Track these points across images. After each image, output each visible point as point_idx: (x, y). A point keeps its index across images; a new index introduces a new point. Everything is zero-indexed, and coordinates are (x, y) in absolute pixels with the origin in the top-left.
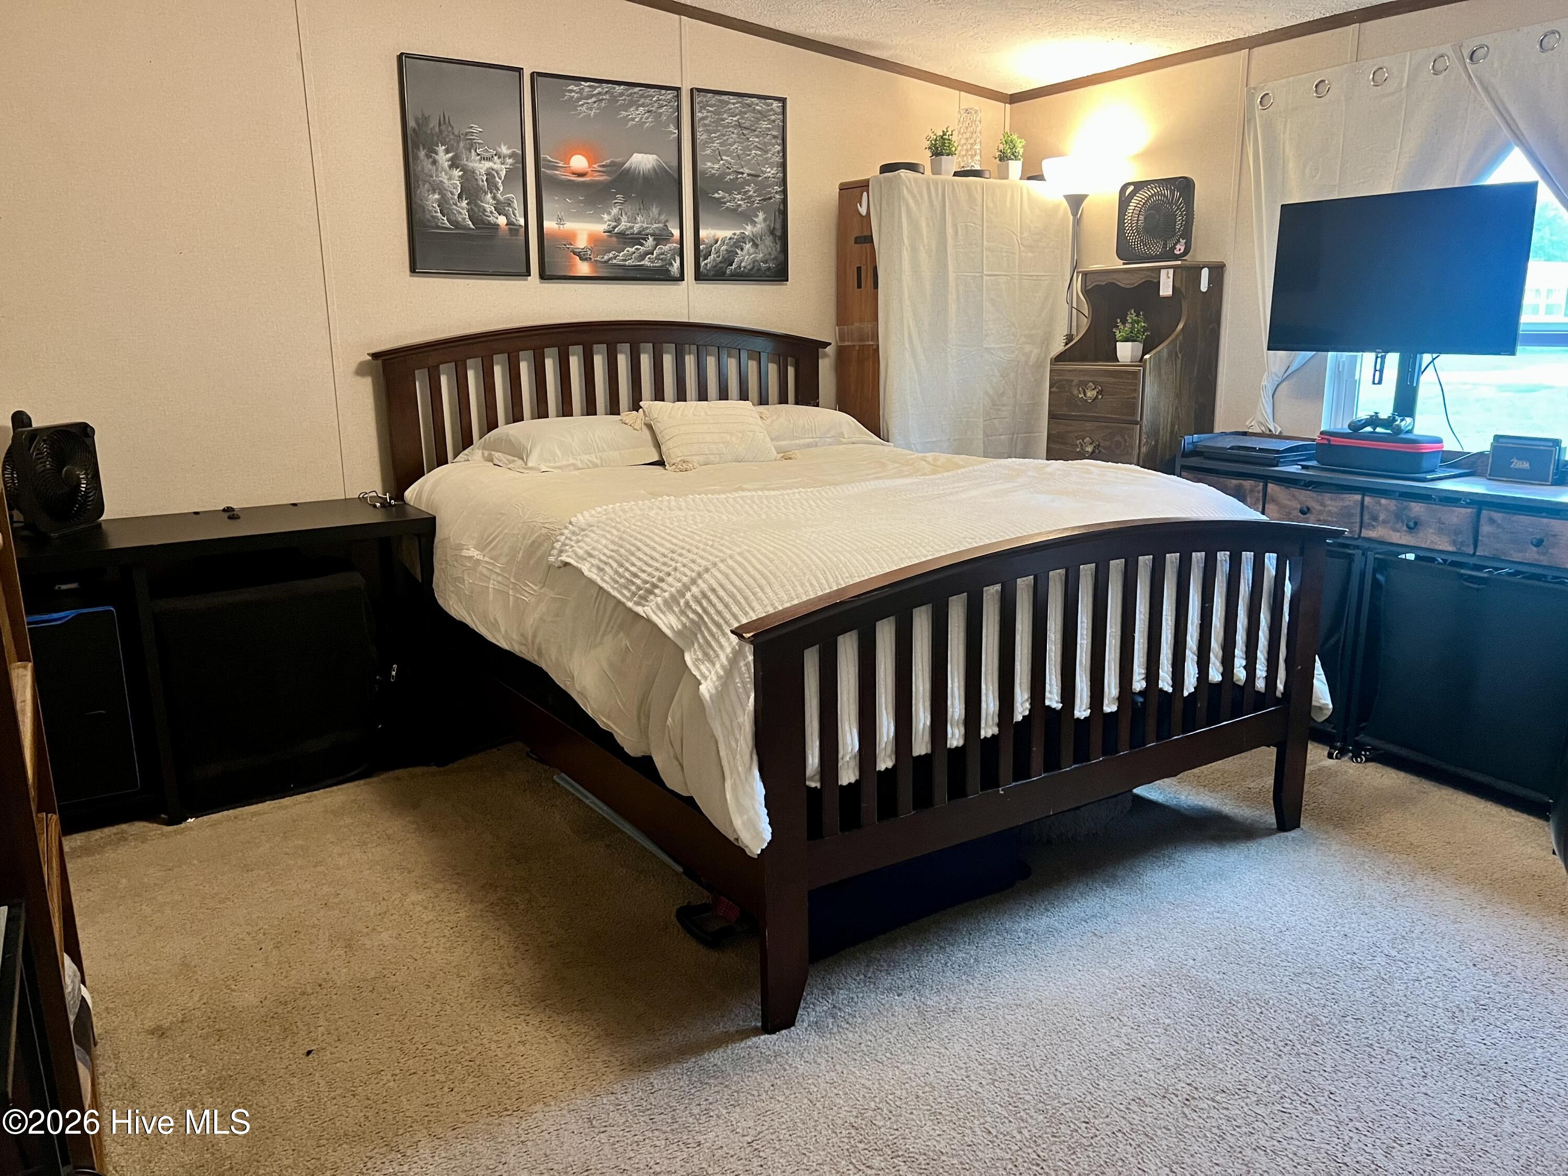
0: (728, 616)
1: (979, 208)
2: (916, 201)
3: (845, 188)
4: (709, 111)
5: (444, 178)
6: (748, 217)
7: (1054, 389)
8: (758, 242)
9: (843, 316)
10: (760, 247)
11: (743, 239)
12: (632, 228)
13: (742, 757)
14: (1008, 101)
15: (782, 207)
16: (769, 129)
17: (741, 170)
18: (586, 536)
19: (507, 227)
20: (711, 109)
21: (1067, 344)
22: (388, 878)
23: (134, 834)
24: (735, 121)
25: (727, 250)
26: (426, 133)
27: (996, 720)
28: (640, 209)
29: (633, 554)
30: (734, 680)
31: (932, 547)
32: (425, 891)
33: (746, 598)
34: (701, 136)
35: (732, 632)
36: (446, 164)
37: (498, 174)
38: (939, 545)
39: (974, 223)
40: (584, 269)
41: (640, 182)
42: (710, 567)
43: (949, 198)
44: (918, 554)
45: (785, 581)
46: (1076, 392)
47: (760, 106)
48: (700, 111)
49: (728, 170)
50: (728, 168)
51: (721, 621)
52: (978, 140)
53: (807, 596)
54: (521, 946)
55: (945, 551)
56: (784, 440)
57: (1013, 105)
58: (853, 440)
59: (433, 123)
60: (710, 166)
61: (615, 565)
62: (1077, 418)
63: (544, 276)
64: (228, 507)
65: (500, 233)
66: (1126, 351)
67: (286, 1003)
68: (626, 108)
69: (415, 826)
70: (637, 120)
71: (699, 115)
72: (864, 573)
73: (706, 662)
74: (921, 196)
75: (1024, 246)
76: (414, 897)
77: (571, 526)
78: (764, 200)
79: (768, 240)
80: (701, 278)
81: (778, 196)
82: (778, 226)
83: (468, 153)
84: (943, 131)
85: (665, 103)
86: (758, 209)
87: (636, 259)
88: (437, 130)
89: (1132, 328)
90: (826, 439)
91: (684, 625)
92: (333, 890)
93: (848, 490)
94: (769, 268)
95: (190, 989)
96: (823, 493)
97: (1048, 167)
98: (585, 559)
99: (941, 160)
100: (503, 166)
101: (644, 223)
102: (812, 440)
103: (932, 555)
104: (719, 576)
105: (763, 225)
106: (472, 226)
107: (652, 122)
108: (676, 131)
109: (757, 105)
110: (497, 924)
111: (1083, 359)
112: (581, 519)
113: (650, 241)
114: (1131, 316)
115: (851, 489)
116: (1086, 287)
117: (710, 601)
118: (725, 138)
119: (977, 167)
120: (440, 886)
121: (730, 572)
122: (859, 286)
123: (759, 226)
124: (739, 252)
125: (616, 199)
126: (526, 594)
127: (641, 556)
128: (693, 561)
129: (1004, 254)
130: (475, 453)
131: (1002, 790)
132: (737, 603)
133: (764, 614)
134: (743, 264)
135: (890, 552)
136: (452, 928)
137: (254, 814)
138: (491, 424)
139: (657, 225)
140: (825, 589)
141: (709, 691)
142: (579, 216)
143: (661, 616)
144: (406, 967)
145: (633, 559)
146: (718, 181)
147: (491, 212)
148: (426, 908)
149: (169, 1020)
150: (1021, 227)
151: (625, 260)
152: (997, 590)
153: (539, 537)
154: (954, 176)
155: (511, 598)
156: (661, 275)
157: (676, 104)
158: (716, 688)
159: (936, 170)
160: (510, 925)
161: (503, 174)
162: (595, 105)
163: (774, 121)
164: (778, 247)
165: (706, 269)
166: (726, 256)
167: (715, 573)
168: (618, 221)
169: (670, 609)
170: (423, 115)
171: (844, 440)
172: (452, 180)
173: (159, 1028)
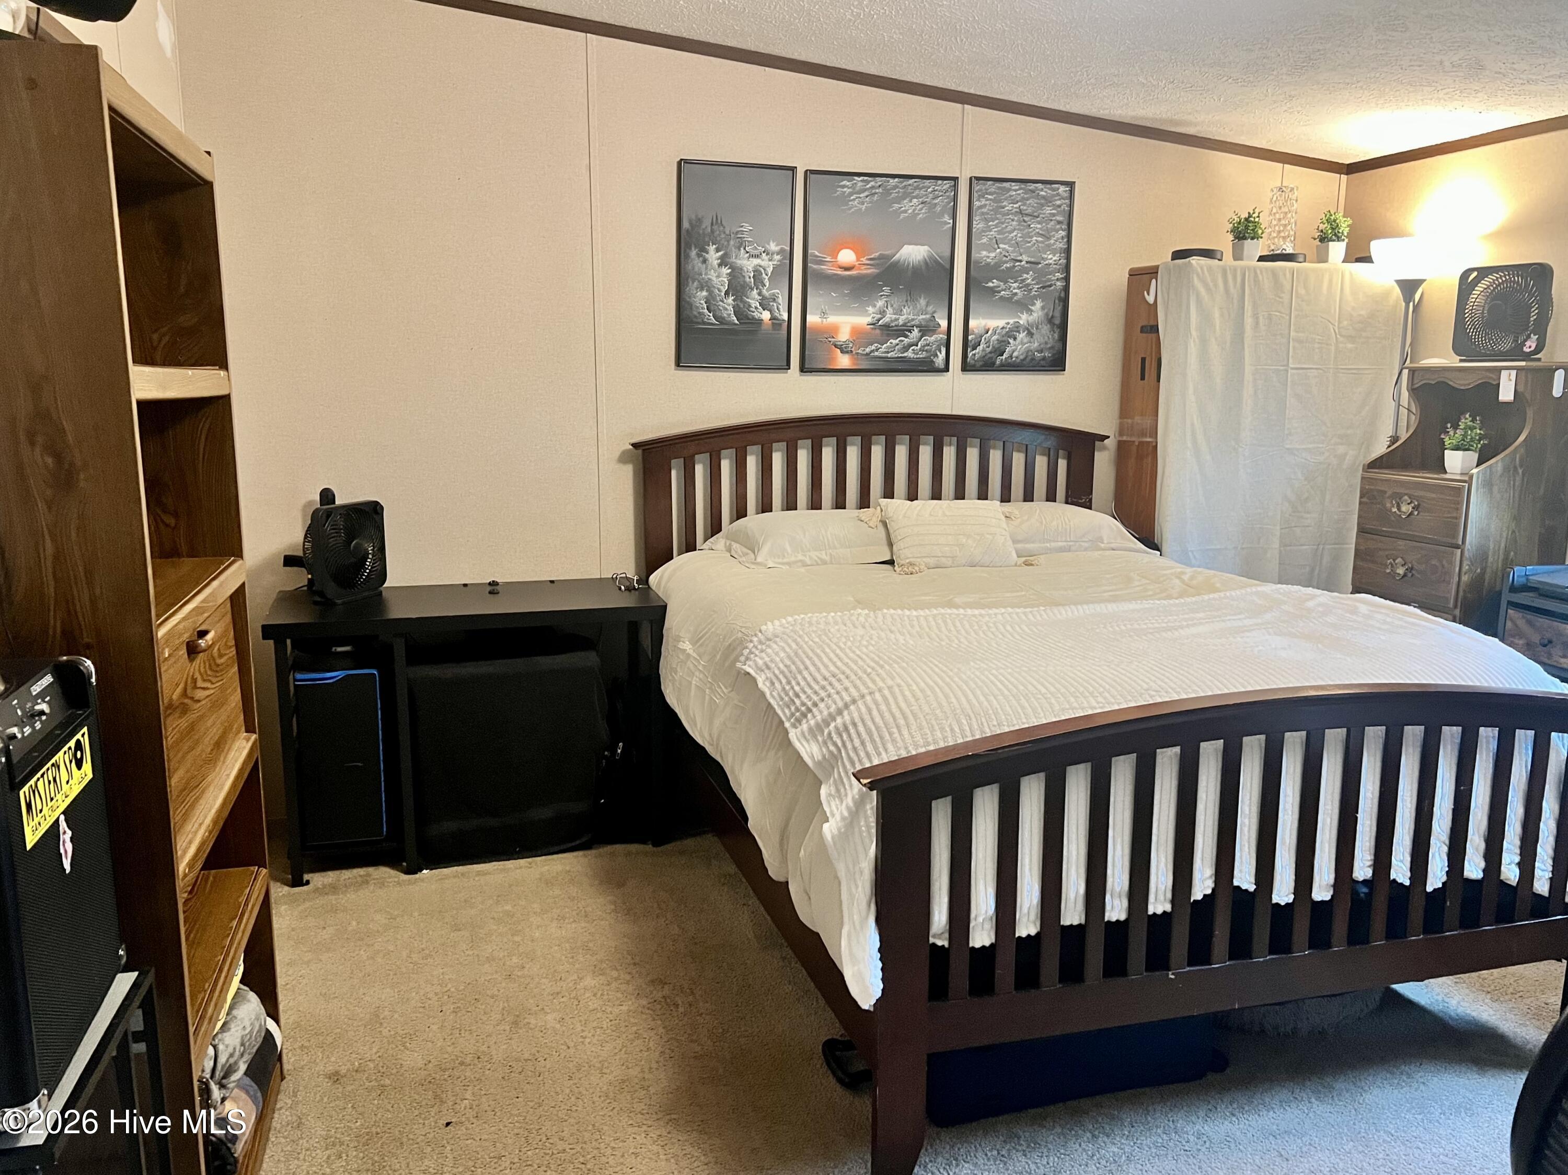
0: (862, 754)
1: (1286, 297)
2: (1208, 290)
3: (1134, 274)
4: (987, 200)
5: (712, 275)
6: (1024, 306)
7: (1365, 500)
8: (1034, 331)
9: (1125, 410)
10: (1034, 337)
11: (1017, 328)
12: (897, 320)
13: (858, 905)
14: (1345, 171)
15: (1063, 295)
16: (1054, 215)
17: (1020, 258)
18: (769, 646)
19: (770, 322)
20: (990, 197)
21: (1389, 447)
22: (573, 957)
23: (377, 879)
24: (1016, 208)
25: (998, 340)
26: (698, 233)
27: (1169, 895)
28: (907, 301)
29: (800, 672)
30: (859, 823)
31: (1105, 698)
32: (601, 977)
33: (881, 738)
34: (978, 225)
35: (854, 775)
36: (716, 262)
37: (765, 270)
38: (1113, 697)
39: (1279, 312)
40: (844, 361)
41: (910, 273)
42: (857, 698)
43: (1249, 286)
44: (1086, 704)
45: (924, 723)
46: (1388, 505)
47: (1044, 191)
48: (978, 200)
49: (1005, 258)
50: (1005, 256)
51: (856, 759)
52: (1293, 220)
53: (945, 742)
54: (667, 1051)
55: (1119, 704)
56: (1033, 542)
57: (1350, 176)
58: (1113, 545)
59: (706, 223)
60: (985, 255)
61: (784, 681)
62: (1387, 534)
63: (803, 369)
64: (493, 581)
65: (764, 327)
66: (1455, 461)
67: (444, 1070)
68: (899, 200)
69: (613, 907)
70: (910, 211)
71: (977, 204)
72: (1015, 722)
73: (837, 799)
74: (1216, 285)
75: (1341, 335)
76: (589, 981)
77: (760, 634)
78: (1043, 287)
79: (1045, 329)
80: (968, 368)
81: (1059, 283)
82: (1058, 314)
83: (737, 250)
84: (1249, 213)
85: (941, 194)
86: (1035, 297)
87: (899, 351)
88: (709, 230)
89: (1465, 436)
90: (1083, 544)
91: (824, 756)
92: (521, 962)
93: (1061, 614)
94: (1044, 358)
95: (373, 1040)
96: (1030, 616)
97: (1377, 247)
98: (763, 671)
99: (1243, 245)
100: (770, 263)
101: (910, 314)
102: (1065, 544)
103: (1101, 708)
104: (863, 709)
105: (1040, 313)
106: (736, 322)
107: (926, 213)
108: (951, 221)
109: (1042, 190)
110: (652, 1023)
111: (1405, 466)
112: (769, 628)
113: (916, 333)
114: (1466, 420)
115: (1064, 612)
116: (1412, 385)
117: (849, 735)
118: (1004, 226)
119: (1290, 251)
120: (615, 974)
121: (873, 707)
122: (1143, 378)
123: (1035, 315)
124: (1011, 341)
125: (883, 291)
126: (718, 697)
127: (806, 676)
128: (846, 689)
129: (1316, 345)
130: (719, 541)
131: (1173, 974)
132: (873, 741)
133: (896, 758)
134: (1015, 354)
135: (1053, 701)
136: (611, 1021)
137: (479, 873)
138: (740, 512)
139: (924, 317)
140: (967, 737)
141: (831, 831)
142: (842, 310)
143: (805, 743)
144: (558, 1054)
145: (799, 677)
146: (993, 270)
147: (756, 308)
148: (595, 995)
149: (346, 1067)
150: (1339, 315)
151: (888, 352)
152: (1176, 752)
153: (734, 640)
154: (1258, 261)
155: (707, 697)
156: (925, 367)
157: (953, 193)
158: (839, 829)
159: (1237, 256)
160: (664, 1028)
161: (770, 270)
162: (867, 199)
163: (1059, 206)
164: (1056, 336)
165: (974, 359)
166: (997, 346)
167: (860, 706)
168: (883, 313)
169: (815, 737)
170: (696, 216)
171: (1103, 545)
172: (720, 278)
173: (337, 1073)
